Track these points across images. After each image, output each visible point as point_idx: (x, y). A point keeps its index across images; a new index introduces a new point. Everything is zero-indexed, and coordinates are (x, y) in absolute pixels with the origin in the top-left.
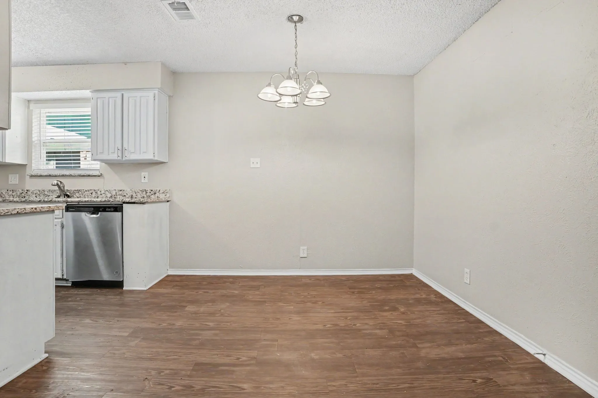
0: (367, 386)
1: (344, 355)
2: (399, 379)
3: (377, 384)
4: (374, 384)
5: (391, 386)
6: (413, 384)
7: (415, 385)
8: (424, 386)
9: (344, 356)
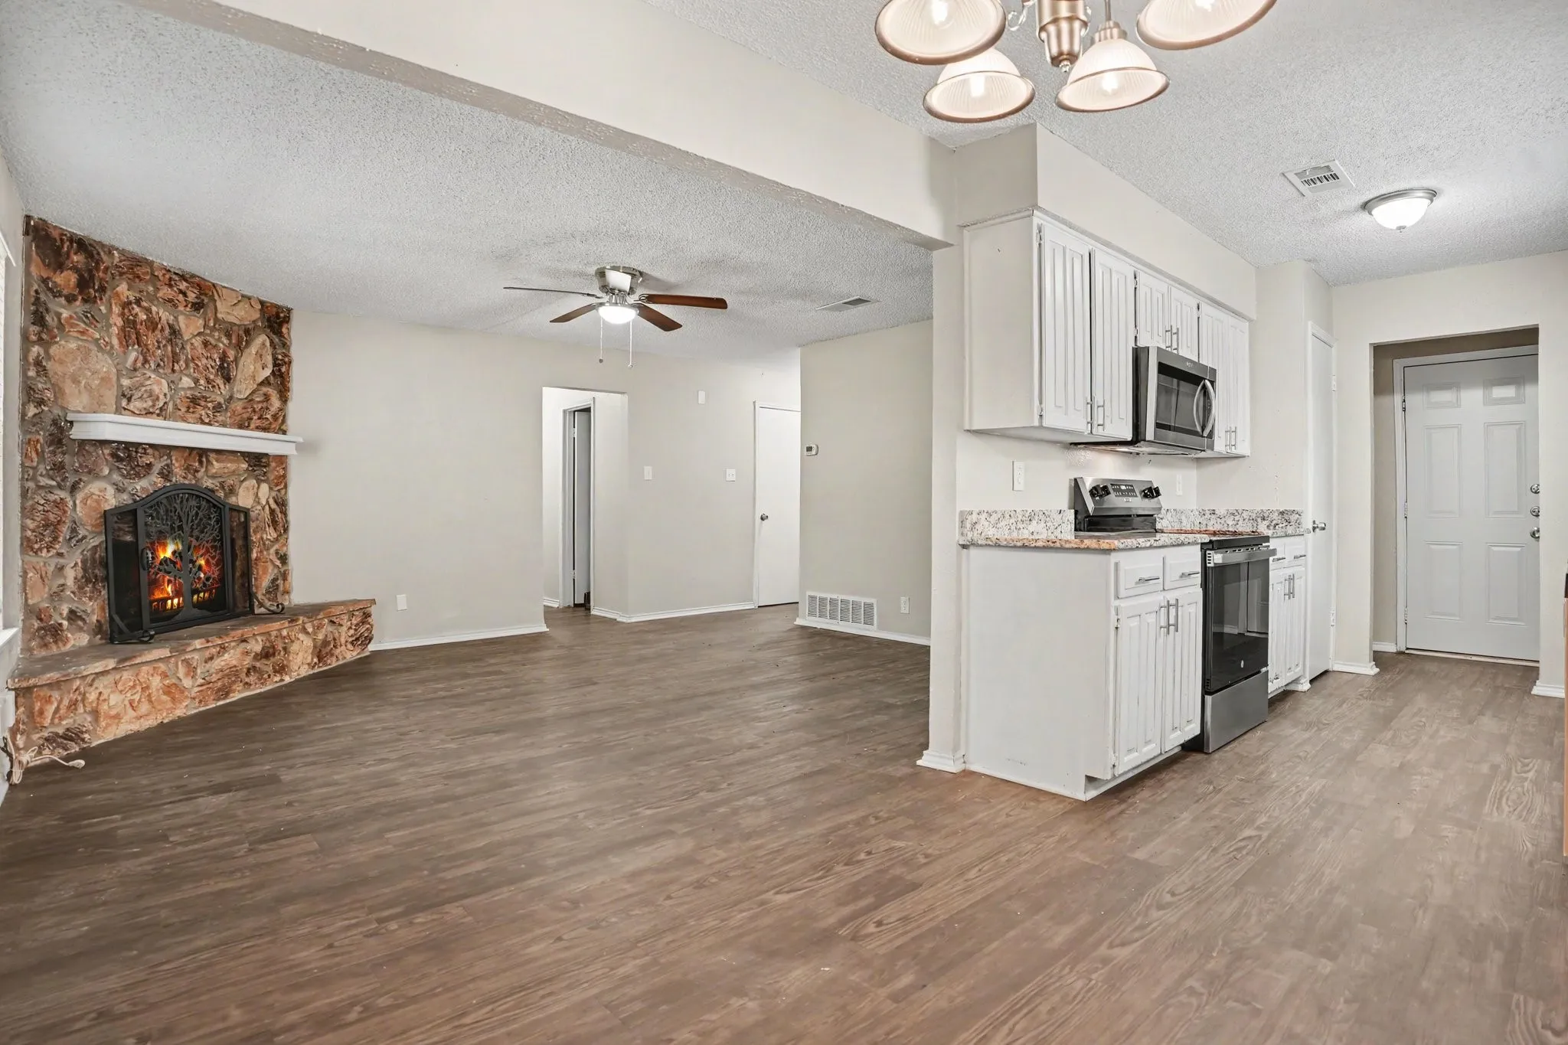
0: (564, 984)
1: (671, 1040)
2: (493, 1029)
3: (543, 997)
4: (550, 994)
5: (510, 1002)
6: (456, 1027)
7: (448, 1027)
8: (422, 1033)
9: (669, 1037)
